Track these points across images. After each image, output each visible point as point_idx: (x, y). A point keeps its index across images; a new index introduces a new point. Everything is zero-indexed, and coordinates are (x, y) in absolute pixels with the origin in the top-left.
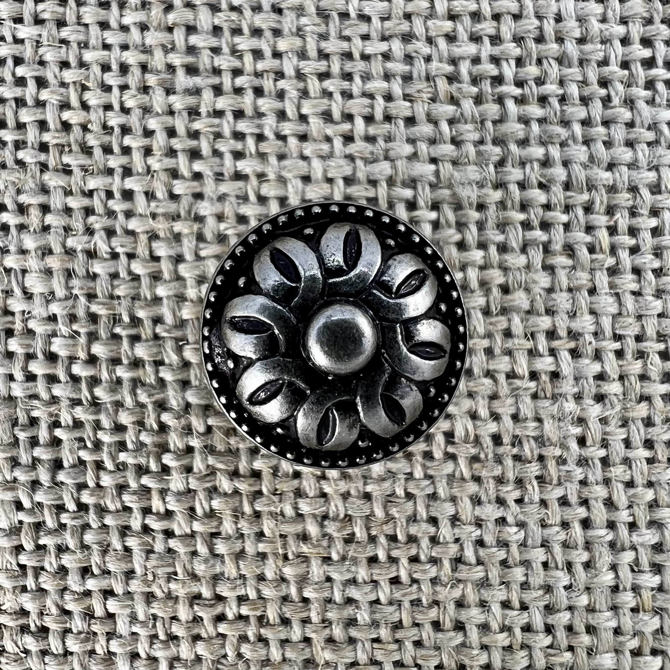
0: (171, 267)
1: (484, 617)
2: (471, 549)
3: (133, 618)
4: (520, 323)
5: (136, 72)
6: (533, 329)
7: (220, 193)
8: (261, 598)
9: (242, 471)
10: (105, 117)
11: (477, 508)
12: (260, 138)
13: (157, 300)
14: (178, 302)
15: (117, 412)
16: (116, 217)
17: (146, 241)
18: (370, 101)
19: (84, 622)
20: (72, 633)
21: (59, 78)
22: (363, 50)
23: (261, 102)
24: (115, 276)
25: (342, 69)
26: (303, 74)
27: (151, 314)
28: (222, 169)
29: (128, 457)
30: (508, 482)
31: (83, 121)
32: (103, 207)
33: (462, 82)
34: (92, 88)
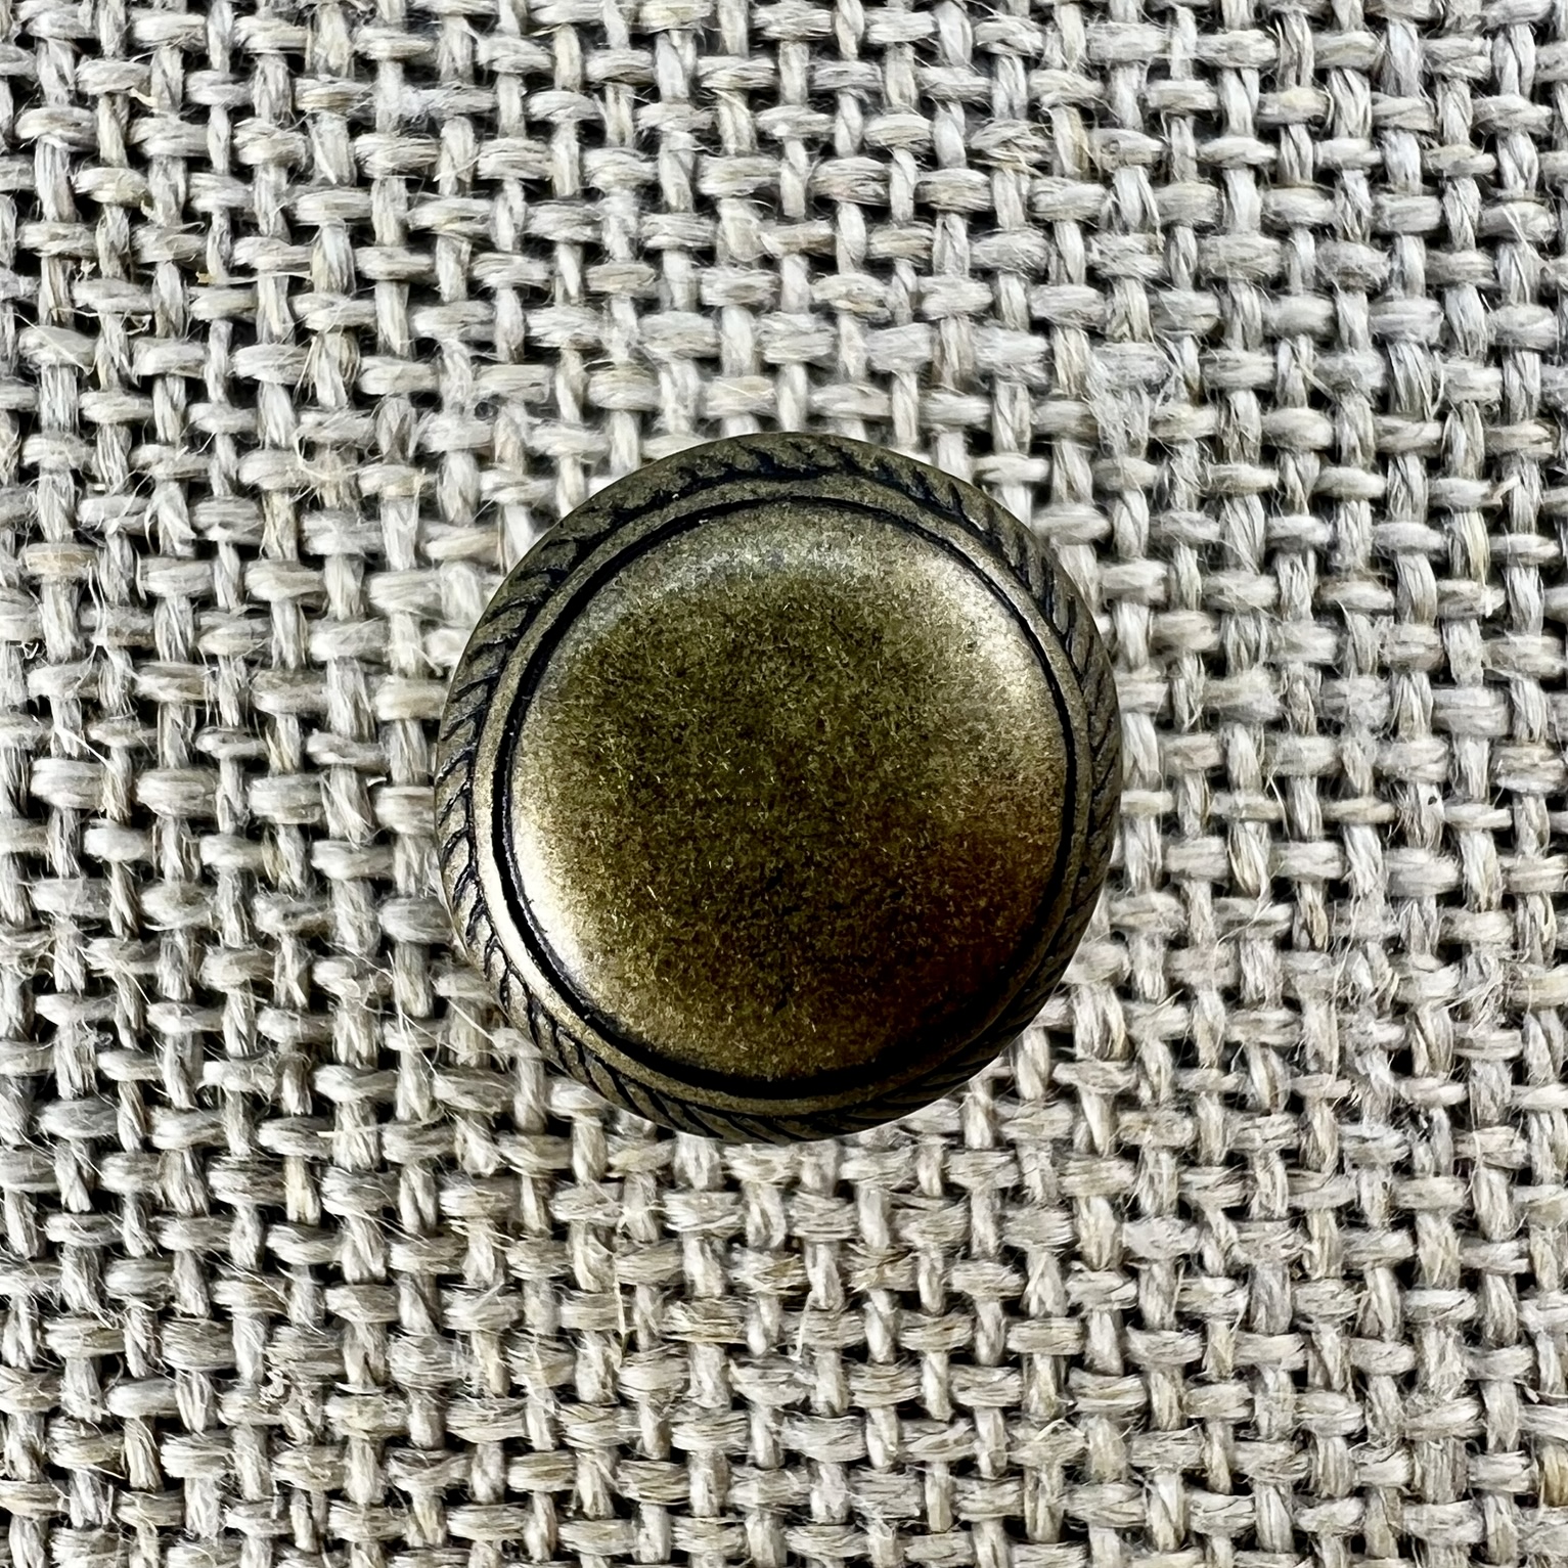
0: (353, 585)
1: (1139, 1508)
2: (1109, 1331)
3: (231, 1492)
4: (1253, 753)
5: (271, 74)
6: (1286, 770)
7: (483, 394)
8: (562, 1446)
9: (522, 1115)
10: (188, 188)
11: (1127, 1226)
12: (593, 253)
13: (312, 668)
14: (366, 675)
15: (199, 956)
16: (210, 450)
17: (289, 515)
18: (878, 165)
19: (101, 1499)
20: (70, 1526)
21: (71, 81)
22: (866, 34)
23: (595, 158)
24: (204, 602)
25: (810, 81)
26: (708, 89)
27: (298, 702)
28: (492, 333)
29: (225, 1074)
30: (1209, 1163)
31: (129, 196)
32: (177, 422)
33: (1121, 125)
34: (155, 111)
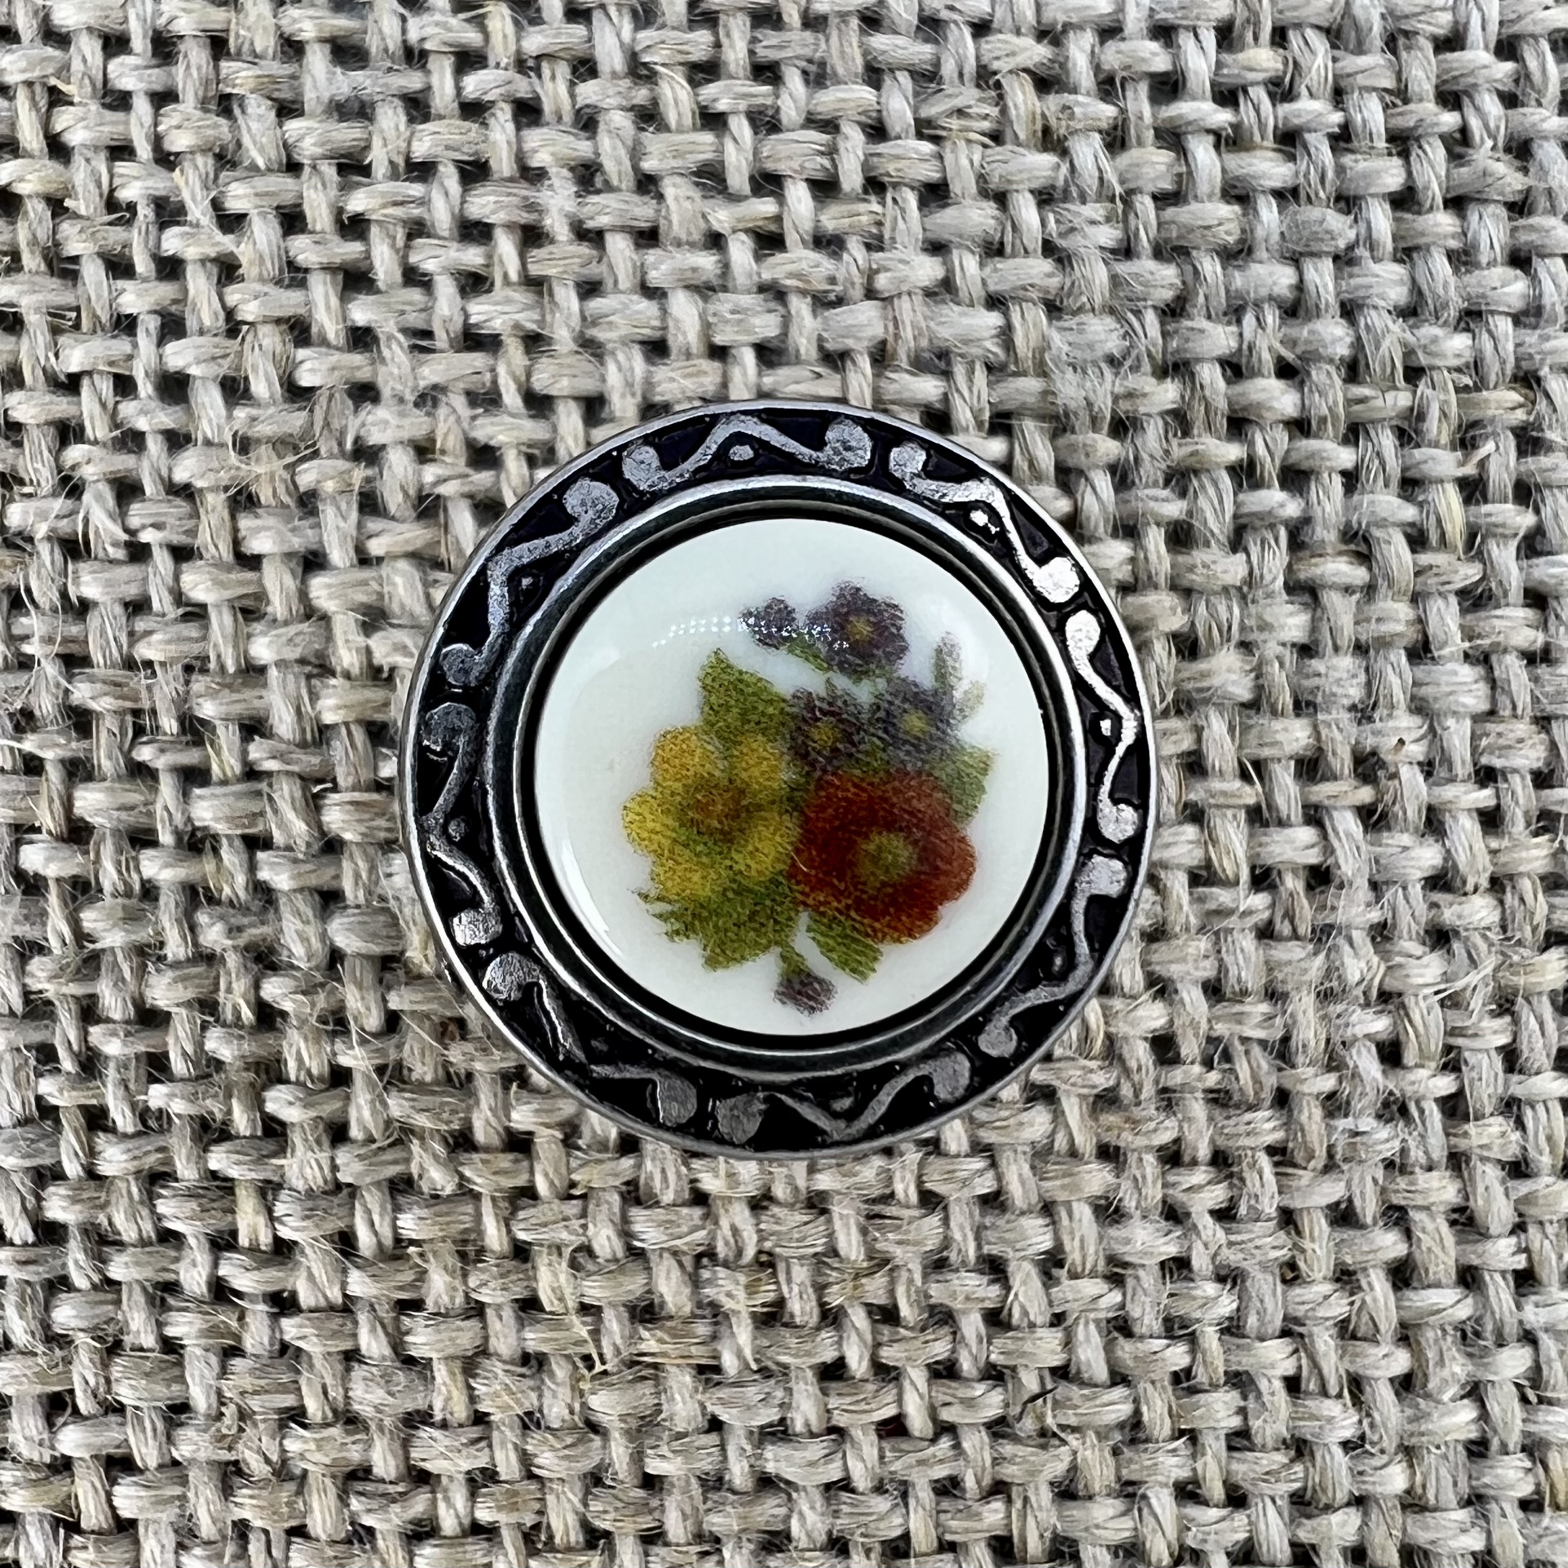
0: (291, 583)
1: (1130, 1524)
2: (1097, 1340)
3: (186, 1533)
4: (1227, 738)
5: (195, 56)
6: (1266, 752)
7: (422, 384)
8: (531, 1476)
9: (480, 1135)
10: (112, 178)
11: (1110, 1230)
12: (532, 235)
13: (253, 672)
14: (309, 677)
15: (141, 973)
16: (142, 448)
17: (224, 511)
18: (824, 138)
19: (52, 1543)
22: (808, 3)
23: (534, 138)
24: (137, 607)
25: (752, 53)
26: (645, 64)
27: (238, 709)
28: (429, 321)
29: (172, 1096)
30: (1194, 1163)
31: (51, 188)
32: (106, 418)
33: (1074, 91)
34: (76, 100)
